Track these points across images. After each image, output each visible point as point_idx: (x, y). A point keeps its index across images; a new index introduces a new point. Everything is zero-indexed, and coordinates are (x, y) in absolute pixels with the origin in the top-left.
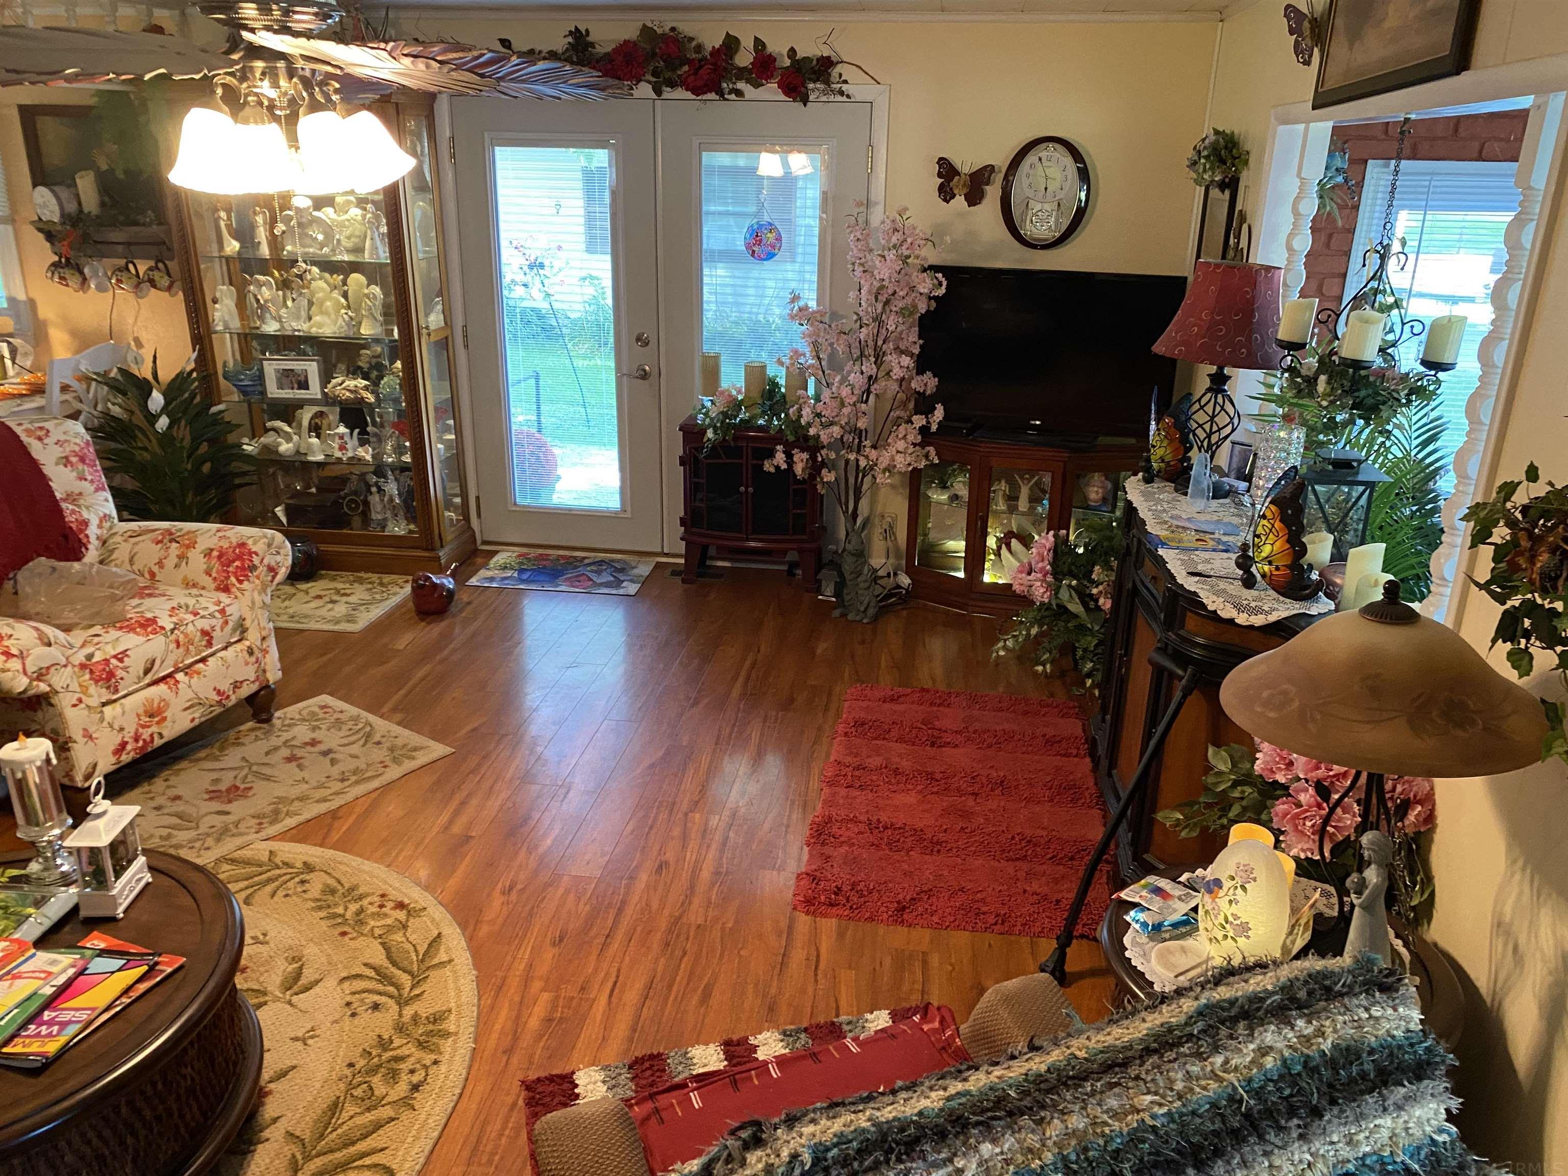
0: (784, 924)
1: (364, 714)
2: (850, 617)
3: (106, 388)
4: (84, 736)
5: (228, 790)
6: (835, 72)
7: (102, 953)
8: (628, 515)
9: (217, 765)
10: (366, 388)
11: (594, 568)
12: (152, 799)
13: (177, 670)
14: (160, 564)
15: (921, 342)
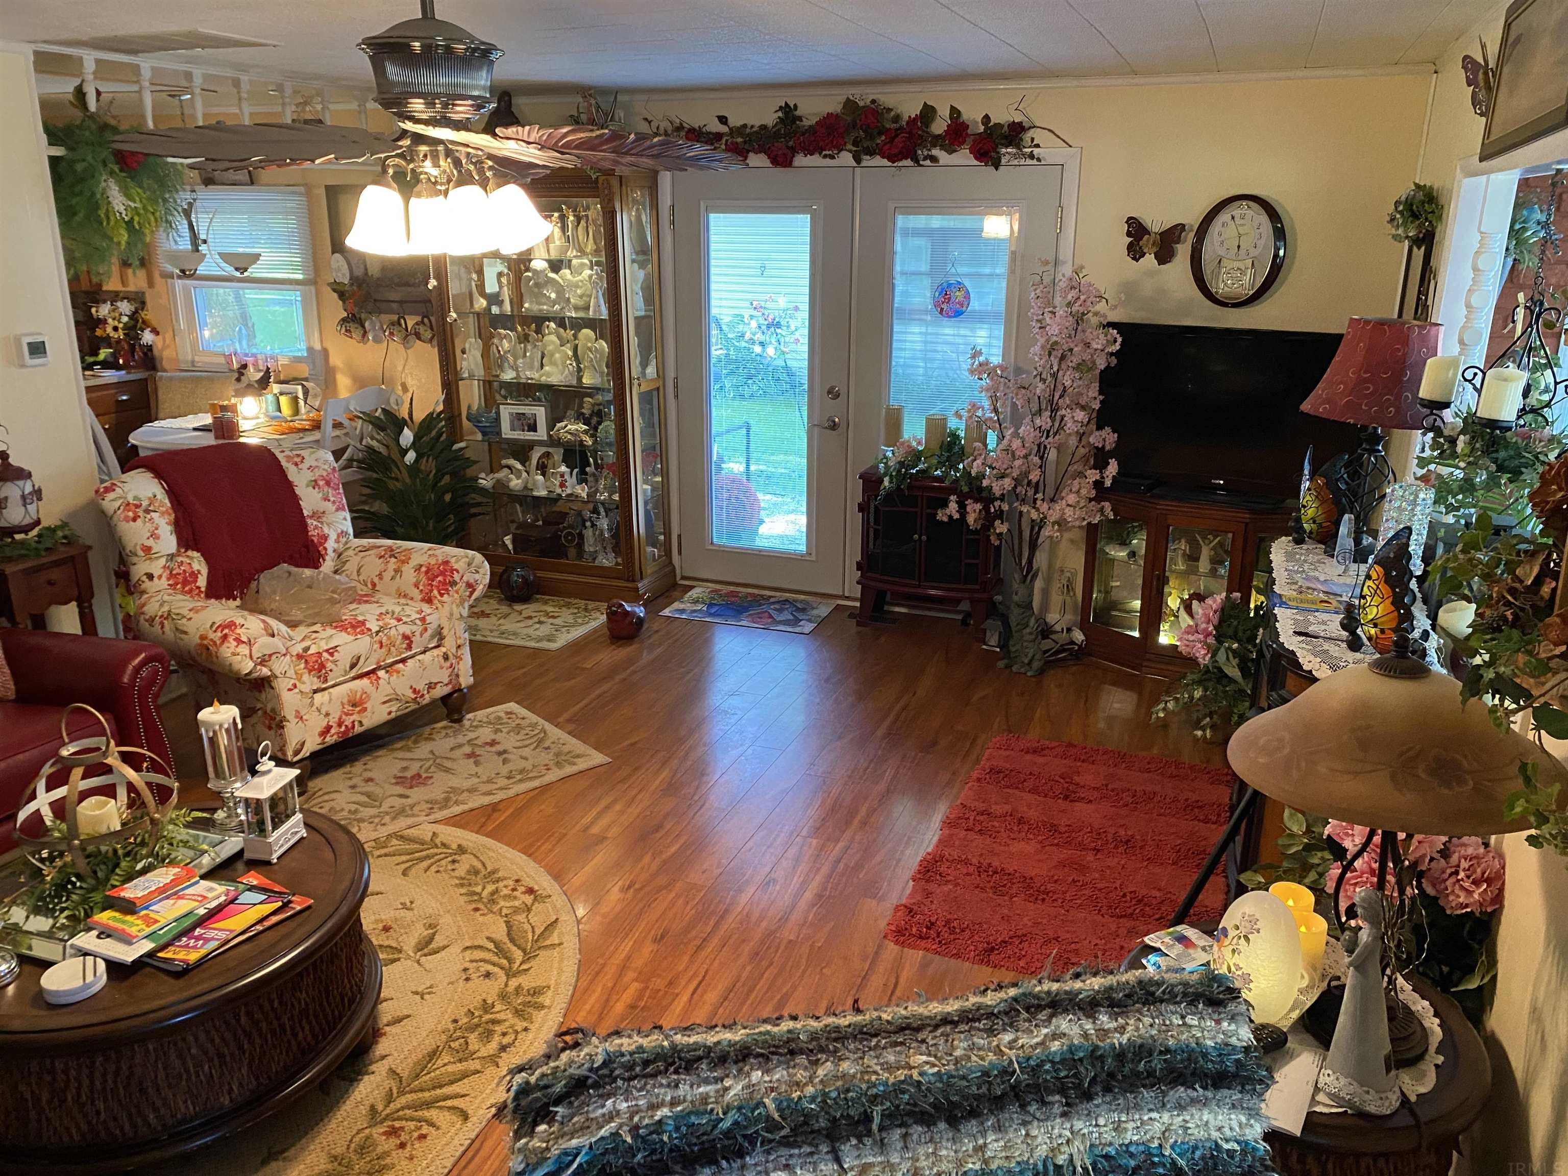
0: (871, 950)
1: (542, 721)
2: (1014, 669)
3: (371, 427)
4: (296, 717)
5: (413, 777)
6: (1027, 137)
7: (251, 888)
8: (813, 558)
9: (408, 755)
10: (586, 432)
11: (777, 606)
12: (350, 778)
13: (379, 668)
14: (380, 576)
15: (1101, 397)
